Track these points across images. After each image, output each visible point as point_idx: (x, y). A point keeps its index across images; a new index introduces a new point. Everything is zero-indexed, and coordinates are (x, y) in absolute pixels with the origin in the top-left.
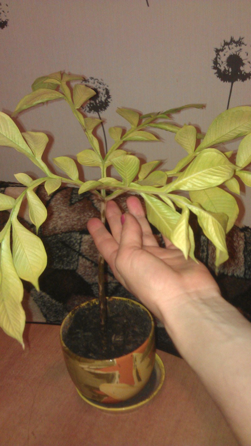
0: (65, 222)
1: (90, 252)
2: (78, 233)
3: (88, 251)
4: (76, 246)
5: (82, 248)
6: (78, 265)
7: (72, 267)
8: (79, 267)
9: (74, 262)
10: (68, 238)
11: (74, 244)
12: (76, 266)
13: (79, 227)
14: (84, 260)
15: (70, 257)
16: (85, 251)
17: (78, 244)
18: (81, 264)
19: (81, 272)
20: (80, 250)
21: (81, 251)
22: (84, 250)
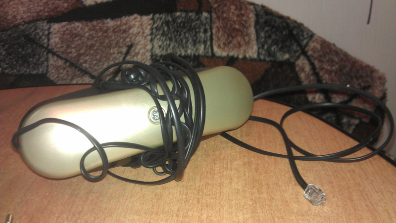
0: (29, 9)
1: (62, 47)
2: (46, 22)
3: (59, 46)
4: (44, 40)
5: (52, 41)
6: (48, 66)
7: (41, 70)
8: (49, 70)
9: (43, 62)
10: (33, 30)
11: (40, 38)
12: (46, 69)
13: (47, 14)
14: (55, 58)
15: (37, 57)
16: (56, 46)
17: (46, 36)
18: (51, 64)
19: (53, 77)
20: (48, 45)
21: (50, 47)
22: (54, 44)
